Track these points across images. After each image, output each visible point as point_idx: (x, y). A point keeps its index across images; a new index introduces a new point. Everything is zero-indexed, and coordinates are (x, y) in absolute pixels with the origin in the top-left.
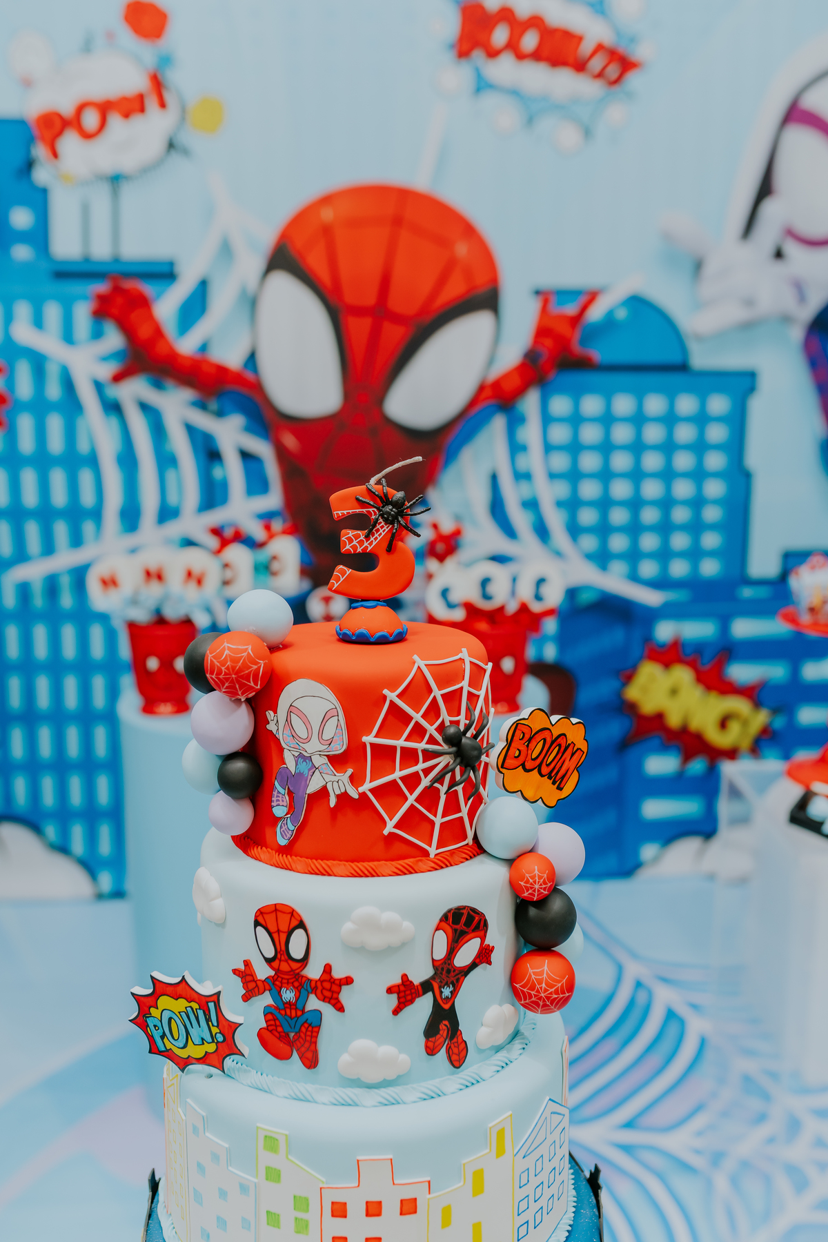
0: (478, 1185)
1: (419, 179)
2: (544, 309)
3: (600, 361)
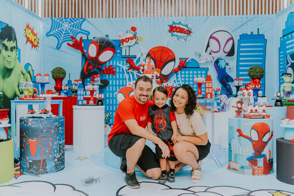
2: (180, 60)
3: (188, 67)
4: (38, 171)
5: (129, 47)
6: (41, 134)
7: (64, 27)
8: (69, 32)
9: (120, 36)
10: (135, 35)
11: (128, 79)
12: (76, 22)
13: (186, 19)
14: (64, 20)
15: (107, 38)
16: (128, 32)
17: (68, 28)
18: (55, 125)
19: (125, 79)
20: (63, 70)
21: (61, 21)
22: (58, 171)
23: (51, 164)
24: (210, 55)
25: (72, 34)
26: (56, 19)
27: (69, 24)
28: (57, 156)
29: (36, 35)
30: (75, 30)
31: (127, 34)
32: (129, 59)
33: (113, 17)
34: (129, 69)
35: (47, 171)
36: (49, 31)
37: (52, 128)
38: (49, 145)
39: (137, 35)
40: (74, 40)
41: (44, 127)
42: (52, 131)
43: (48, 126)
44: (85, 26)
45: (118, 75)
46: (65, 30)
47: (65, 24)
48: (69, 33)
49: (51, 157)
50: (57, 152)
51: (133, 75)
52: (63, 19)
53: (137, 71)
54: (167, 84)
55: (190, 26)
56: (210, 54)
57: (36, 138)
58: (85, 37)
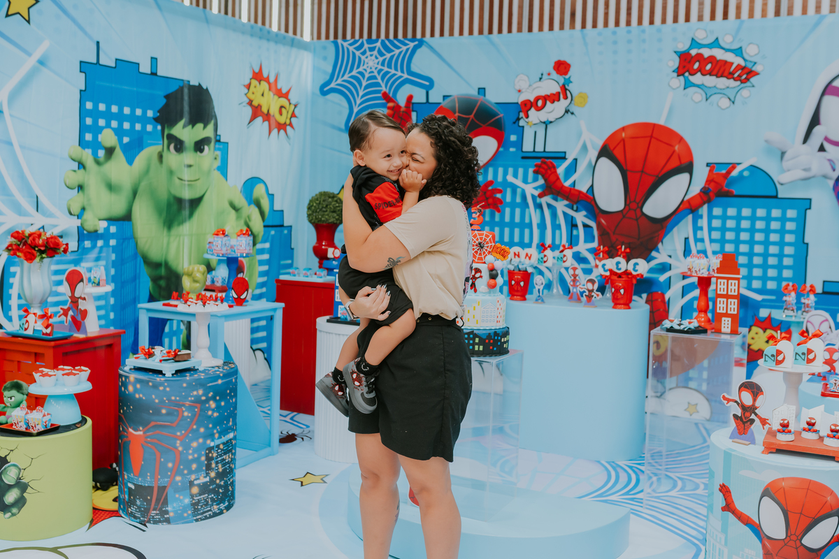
0: (474, 309)
1: (662, 122)
2: (711, 171)
3: (736, 193)
4: (147, 515)
5: (546, 124)
6: (155, 418)
7: (365, 67)
8: (379, 80)
9: (519, 91)
10: (567, 87)
11: (539, 226)
12: (397, 52)
13: (738, 30)
14: (366, 46)
15: (481, 97)
16: (545, 76)
17: (378, 69)
18: (196, 396)
19: (530, 226)
20: (336, 201)
21: (358, 49)
22: (201, 519)
23: (181, 501)
24: (822, 154)
25: (386, 87)
26: (345, 44)
27: (378, 56)
28: (198, 479)
29: (286, 96)
30: (394, 75)
31: (540, 84)
32: (542, 162)
33: (500, 31)
34: (541, 196)
35: (169, 518)
36: (328, 78)
37: (184, 405)
38: (176, 448)
39: (570, 87)
40: (391, 104)
41: (162, 401)
42: (183, 412)
43: (173, 398)
44: (423, 62)
45: (508, 211)
46: (367, 75)
47: (369, 58)
48: (378, 85)
49: (180, 481)
50: (198, 470)
51: (554, 215)
52: (365, 42)
53: (566, 202)
54: (618, 263)
55: (751, 51)
56: (822, 149)
57: (143, 428)
58: (419, 97)
